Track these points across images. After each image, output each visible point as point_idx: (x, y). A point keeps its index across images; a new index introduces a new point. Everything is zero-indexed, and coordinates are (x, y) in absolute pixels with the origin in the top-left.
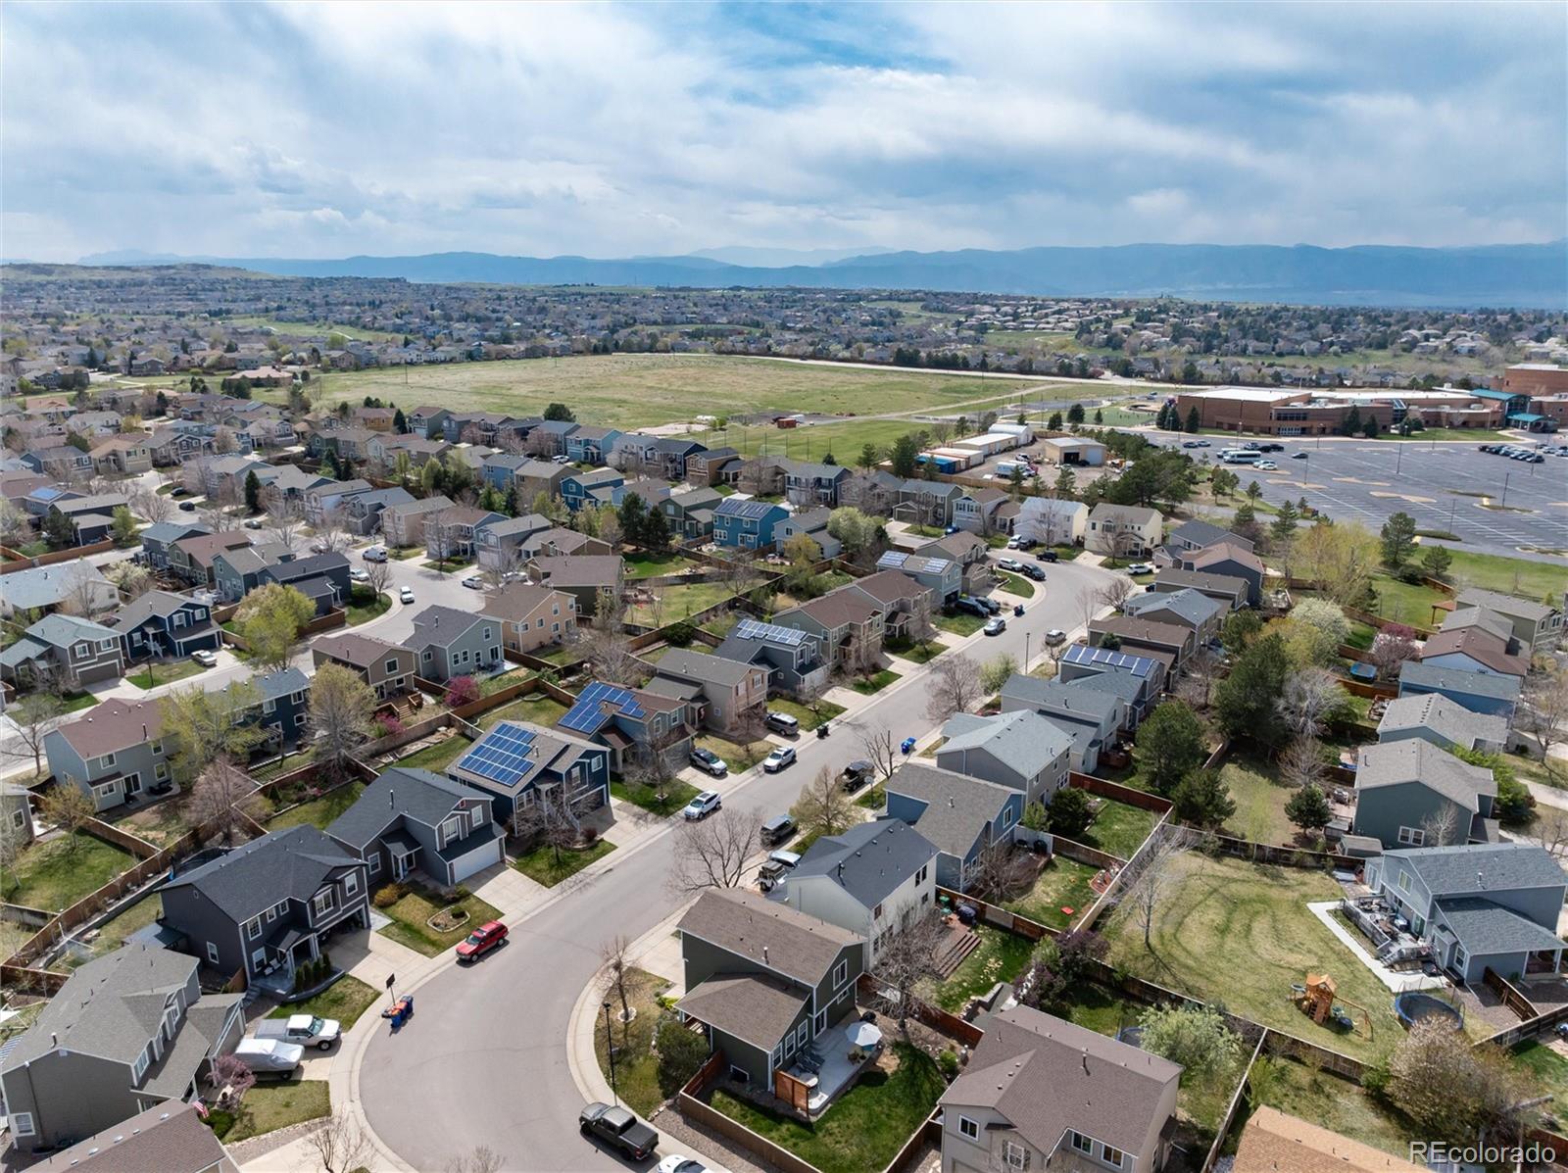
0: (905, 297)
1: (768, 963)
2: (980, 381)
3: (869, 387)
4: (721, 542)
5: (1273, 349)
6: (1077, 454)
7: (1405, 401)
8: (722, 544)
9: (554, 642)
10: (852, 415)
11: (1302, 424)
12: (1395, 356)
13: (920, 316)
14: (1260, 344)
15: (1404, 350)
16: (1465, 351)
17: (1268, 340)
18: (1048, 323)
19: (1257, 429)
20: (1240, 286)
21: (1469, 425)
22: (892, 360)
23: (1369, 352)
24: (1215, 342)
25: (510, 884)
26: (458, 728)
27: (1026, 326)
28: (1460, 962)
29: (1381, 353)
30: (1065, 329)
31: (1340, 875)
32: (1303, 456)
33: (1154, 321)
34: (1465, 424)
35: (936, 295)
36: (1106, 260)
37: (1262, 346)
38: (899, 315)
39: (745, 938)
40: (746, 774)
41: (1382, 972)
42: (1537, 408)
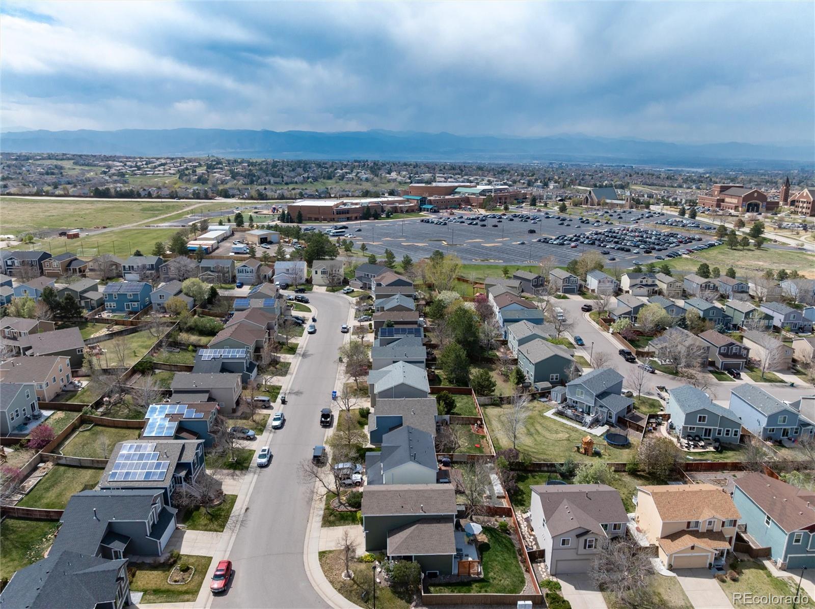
0: (61, 157)
1: (425, 512)
2: (160, 204)
3: (97, 211)
4: (112, 310)
5: (283, 181)
6: (266, 238)
7: (381, 202)
8: (113, 311)
9: (63, 391)
10: (105, 228)
11: (348, 215)
12: (336, 182)
13: (74, 169)
14: (276, 179)
15: (340, 180)
16: (364, 179)
17: (278, 177)
18: (160, 171)
19: (329, 220)
20: (238, 150)
21: (410, 211)
22: (92, 194)
23: (325, 181)
24: (254, 179)
25: (196, 540)
26: (53, 461)
27: (148, 173)
28: (610, 417)
29: (329, 181)
30: (170, 174)
31: (543, 400)
32: (360, 230)
33: (217, 169)
34: (407, 211)
35: (80, 156)
36: (167, 137)
37: (278, 180)
38: (61, 168)
39: (404, 506)
40: (264, 433)
41: (589, 430)
42: (430, 202)
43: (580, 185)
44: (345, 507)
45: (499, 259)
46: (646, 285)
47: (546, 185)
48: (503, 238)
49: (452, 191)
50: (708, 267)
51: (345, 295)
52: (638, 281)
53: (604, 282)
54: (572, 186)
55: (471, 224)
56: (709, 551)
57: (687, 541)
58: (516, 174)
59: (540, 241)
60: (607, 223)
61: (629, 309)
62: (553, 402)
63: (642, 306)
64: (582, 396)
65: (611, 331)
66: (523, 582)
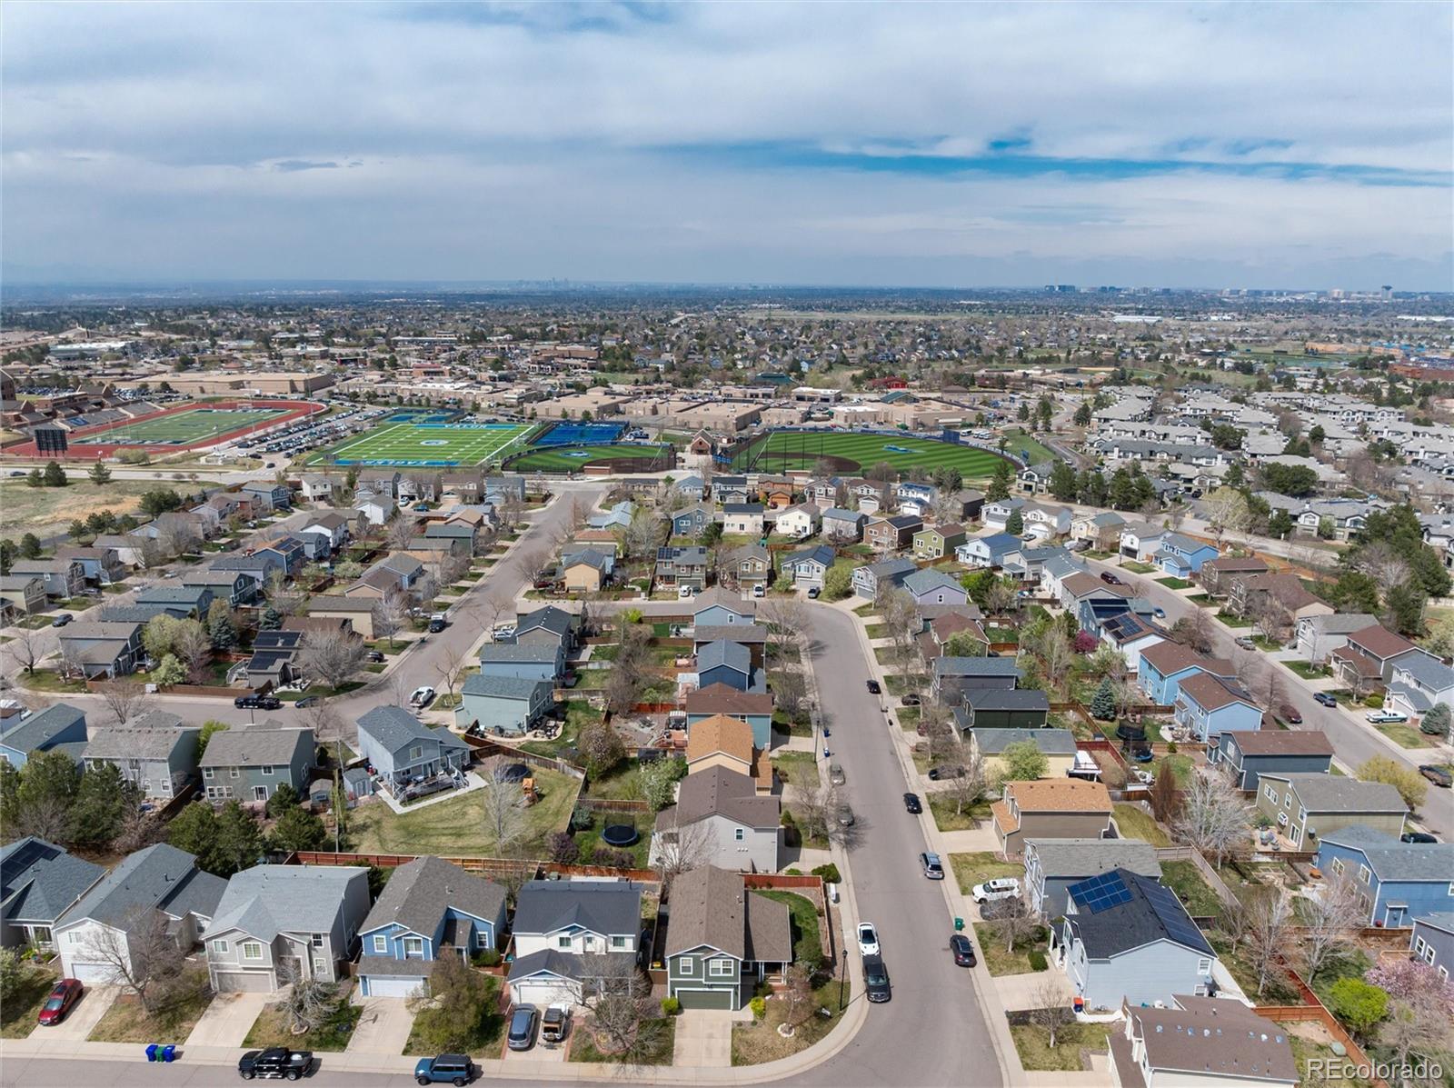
41: (469, 789)
61: (122, 645)
63: (140, 628)
64: (419, 755)
65: (151, 687)
66: (788, 893)
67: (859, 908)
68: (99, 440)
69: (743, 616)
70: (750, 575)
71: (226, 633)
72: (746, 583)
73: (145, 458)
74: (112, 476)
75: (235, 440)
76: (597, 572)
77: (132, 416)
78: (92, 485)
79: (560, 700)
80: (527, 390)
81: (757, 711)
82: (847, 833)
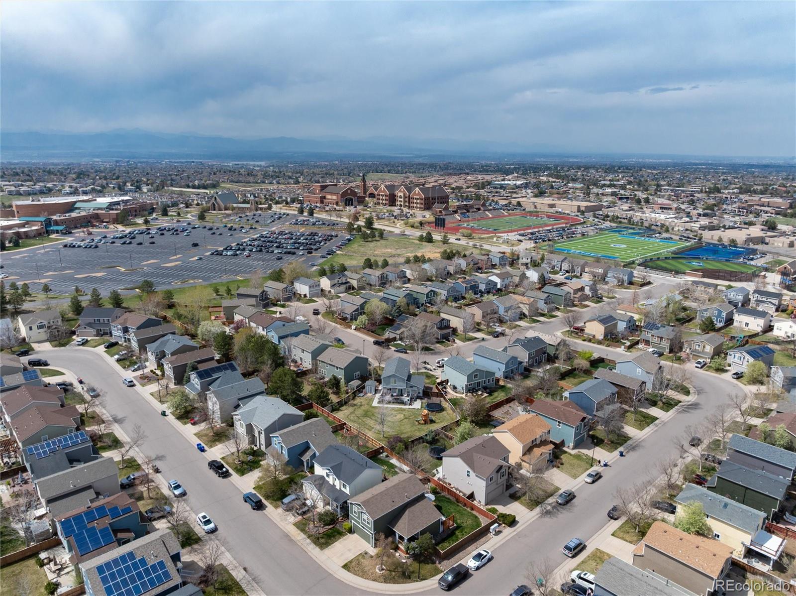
1: (409, 498)
28: (419, 393)
31: (360, 395)
34: (36, 236)
39: (394, 500)
41: (410, 407)
42: (57, 223)
43: (172, 186)
44: (323, 527)
45: (198, 278)
46: (342, 284)
47: (139, 188)
48: (176, 255)
49: (71, 207)
50: (370, 260)
51: (81, 347)
52: (336, 281)
53: (313, 286)
54: (166, 188)
55: (124, 243)
56: (546, 453)
57: (537, 451)
58: (98, 177)
59: (213, 254)
60: (251, 228)
61: (356, 307)
62: (369, 394)
63: (365, 302)
64: (395, 383)
65: (353, 327)
66: (476, 517)
67: (503, 544)
68: (465, 225)
69: (647, 372)
70: (699, 352)
71: (398, 312)
72: (694, 357)
73: (470, 235)
74: (450, 241)
75: (519, 232)
76: (603, 328)
77: (490, 216)
78: (441, 243)
79: (503, 384)
80: (709, 223)
81: (568, 422)
82: (554, 508)
